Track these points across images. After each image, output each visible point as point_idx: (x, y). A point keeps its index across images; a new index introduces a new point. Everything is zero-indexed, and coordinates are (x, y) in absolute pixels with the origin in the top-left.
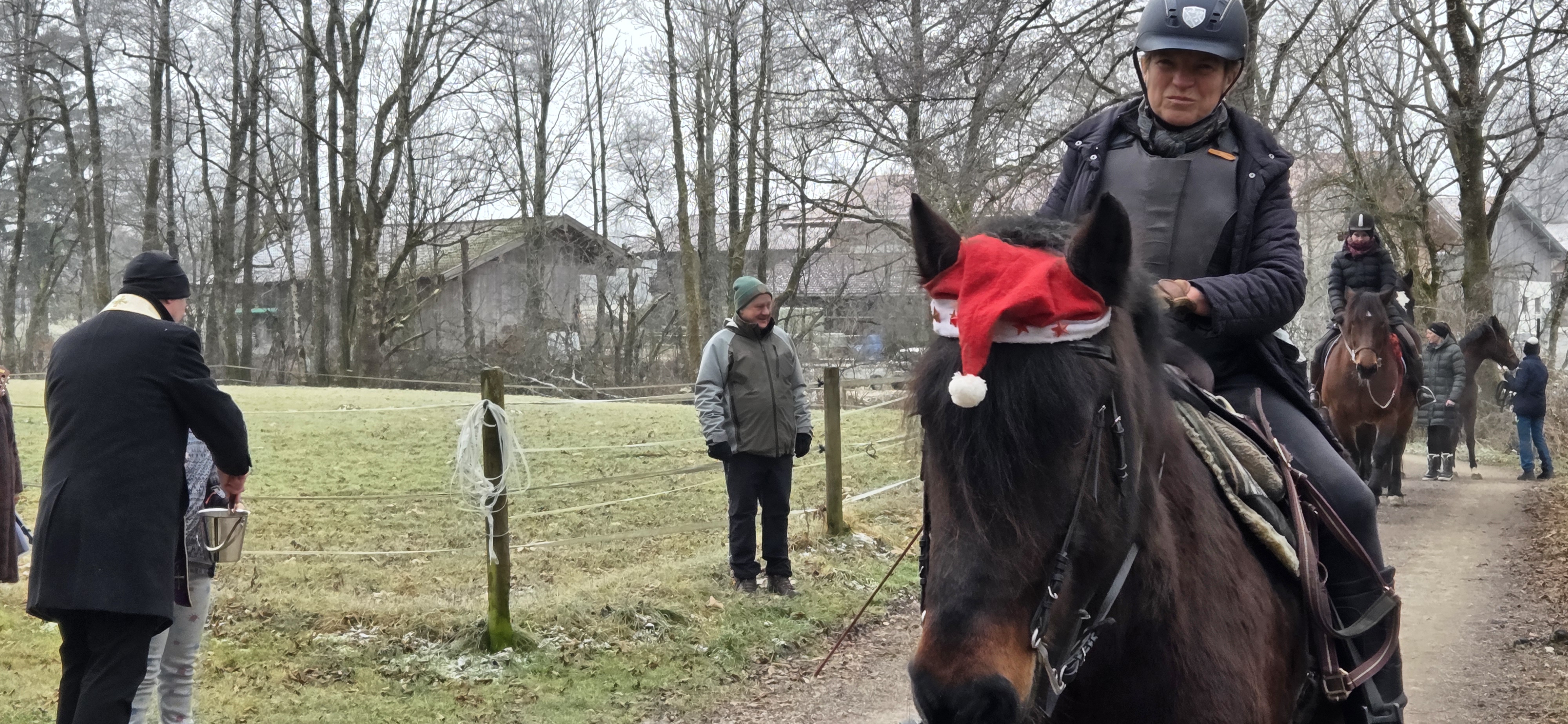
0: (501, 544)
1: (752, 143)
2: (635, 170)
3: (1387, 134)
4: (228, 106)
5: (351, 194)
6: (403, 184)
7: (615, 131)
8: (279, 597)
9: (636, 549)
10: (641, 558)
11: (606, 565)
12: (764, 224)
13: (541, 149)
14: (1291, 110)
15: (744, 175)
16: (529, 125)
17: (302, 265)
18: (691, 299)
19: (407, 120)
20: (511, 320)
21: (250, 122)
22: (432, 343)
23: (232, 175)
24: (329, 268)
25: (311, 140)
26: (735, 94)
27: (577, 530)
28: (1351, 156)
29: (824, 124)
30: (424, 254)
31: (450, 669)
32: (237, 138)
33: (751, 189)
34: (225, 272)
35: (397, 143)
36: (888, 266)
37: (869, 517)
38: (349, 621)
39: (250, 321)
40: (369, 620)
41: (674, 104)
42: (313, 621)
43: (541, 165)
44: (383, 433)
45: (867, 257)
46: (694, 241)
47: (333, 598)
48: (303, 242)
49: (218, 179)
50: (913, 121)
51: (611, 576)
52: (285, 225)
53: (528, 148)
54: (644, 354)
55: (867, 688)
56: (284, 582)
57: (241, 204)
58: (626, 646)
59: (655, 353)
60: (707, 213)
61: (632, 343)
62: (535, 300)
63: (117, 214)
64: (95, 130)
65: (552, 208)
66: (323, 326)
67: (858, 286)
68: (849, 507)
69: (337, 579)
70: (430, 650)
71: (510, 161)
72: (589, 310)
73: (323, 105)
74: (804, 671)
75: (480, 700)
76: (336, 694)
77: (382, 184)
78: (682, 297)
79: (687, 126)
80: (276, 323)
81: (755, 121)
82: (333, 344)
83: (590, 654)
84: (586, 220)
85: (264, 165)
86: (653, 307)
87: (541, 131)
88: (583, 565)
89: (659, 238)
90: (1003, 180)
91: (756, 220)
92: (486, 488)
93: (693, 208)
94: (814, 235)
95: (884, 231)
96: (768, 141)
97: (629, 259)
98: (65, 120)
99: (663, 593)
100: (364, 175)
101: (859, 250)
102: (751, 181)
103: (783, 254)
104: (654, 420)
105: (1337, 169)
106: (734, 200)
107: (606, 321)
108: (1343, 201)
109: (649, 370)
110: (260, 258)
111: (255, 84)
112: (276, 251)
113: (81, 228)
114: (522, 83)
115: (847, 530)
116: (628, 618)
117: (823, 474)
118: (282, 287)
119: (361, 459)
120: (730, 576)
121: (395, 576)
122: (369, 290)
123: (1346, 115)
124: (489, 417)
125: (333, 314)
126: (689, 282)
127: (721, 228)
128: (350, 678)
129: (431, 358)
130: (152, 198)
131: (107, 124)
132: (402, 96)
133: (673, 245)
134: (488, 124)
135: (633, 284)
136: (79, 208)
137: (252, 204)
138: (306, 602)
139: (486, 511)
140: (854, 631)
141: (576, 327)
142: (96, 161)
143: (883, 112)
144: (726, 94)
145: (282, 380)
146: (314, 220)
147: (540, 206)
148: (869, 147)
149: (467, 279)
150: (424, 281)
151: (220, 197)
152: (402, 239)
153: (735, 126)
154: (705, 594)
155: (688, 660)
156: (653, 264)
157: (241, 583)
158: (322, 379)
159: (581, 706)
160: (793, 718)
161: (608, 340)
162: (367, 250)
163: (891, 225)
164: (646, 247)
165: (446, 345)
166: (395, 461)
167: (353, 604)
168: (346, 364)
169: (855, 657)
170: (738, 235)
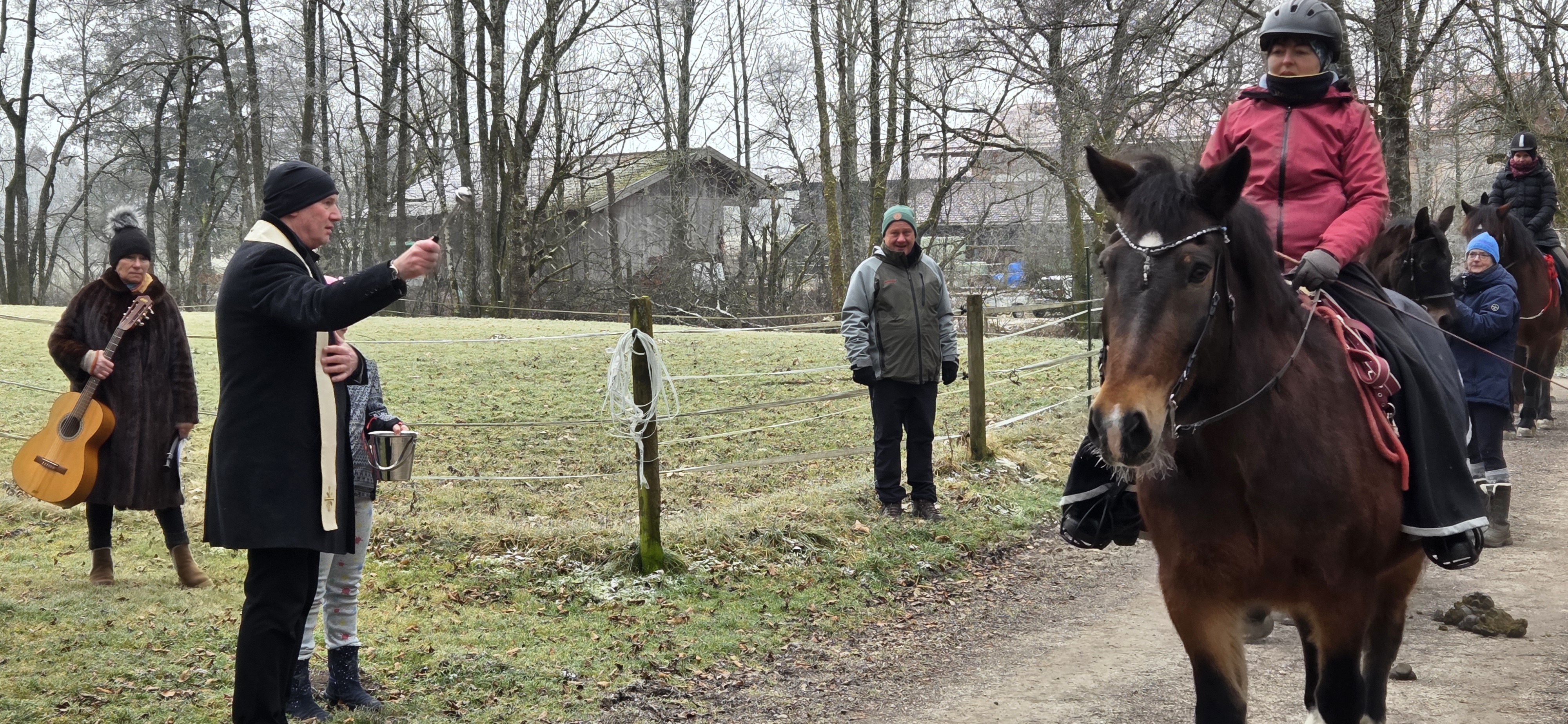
0: (652, 470)
1: (893, 73)
2: (779, 102)
3: (1538, 54)
4: (379, 43)
5: (500, 129)
6: (550, 118)
7: (758, 64)
8: (437, 521)
9: (783, 474)
10: (788, 483)
11: (753, 490)
12: (905, 154)
13: (684, 82)
14: (1440, 32)
15: (885, 105)
16: (672, 59)
17: (454, 198)
18: (833, 229)
19: (553, 55)
20: (656, 251)
21: (400, 58)
22: (580, 275)
23: (384, 111)
24: (479, 202)
25: (460, 76)
26: (876, 25)
27: (725, 456)
28: (1501, 77)
29: (966, 53)
30: (571, 187)
31: (603, 591)
32: (388, 75)
33: (892, 119)
34: (379, 206)
35: (543, 78)
36: (1029, 194)
37: (1013, 443)
38: (505, 544)
40: (524, 543)
41: (815, 35)
42: (471, 544)
43: (684, 98)
44: (535, 362)
45: (1008, 186)
46: (836, 172)
47: (490, 522)
48: (454, 176)
49: (371, 115)
50: (1055, 49)
51: (758, 501)
52: (436, 160)
53: (671, 81)
54: (788, 283)
55: (1012, 610)
56: (442, 505)
57: (393, 140)
58: (774, 568)
59: (798, 282)
60: (848, 144)
61: (776, 273)
62: (680, 232)
64: (252, 68)
65: (695, 140)
66: (475, 257)
67: (1000, 215)
68: (992, 434)
69: (493, 504)
70: (583, 572)
71: (655, 97)
72: (733, 241)
73: (471, 41)
74: (950, 593)
75: (633, 620)
76: (494, 614)
77: (530, 119)
78: (824, 227)
79: (829, 57)
81: (896, 51)
82: (484, 276)
83: (739, 576)
84: (730, 153)
85: (415, 100)
86: (796, 238)
87: (684, 64)
88: (731, 490)
89: (801, 169)
90: (1145, 107)
91: (897, 150)
92: (636, 414)
93: (834, 139)
94: (955, 165)
95: (1025, 161)
96: (909, 71)
97: (772, 190)
98: (222, 59)
99: (810, 517)
100: (511, 109)
101: (1001, 178)
102: (893, 111)
103: (924, 183)
104: (798, 349)
105: (1487, 90)
106: (875, 131)
107: (749, 252)
108: (1492, 124)
109: (793, 300)
110: (413, 192)
111: (405, 20)
112: (428, 185)
113: (240, 165)
114: (665, 16)
115: (991, 456)
116: (775, 541)
117: (966, 401)
118: (434, 219)
119: (514, 386)
120: (875, 501)
121: (548, 501)
122: (518, 223)
123: (1497, 36)
124: (638, 345)
125: (484, 246)
126: (831, 213)
127: (863, 158)
128: (507, 599)
129: (579, 289)
130: (307, 134)
131: (263, 62)
132: (547, 32)
133: (815, 176)
134: (632, 58)
135: (776, 215)
136: (237, 145)
137: (404, 139)
138: (464, 525)
139: (637, 437)
140: (999, 555)
141: (720, 258)
142: (254, 98)
143: (1024, 40)
144: (867, 24)
145: (436, 312)
146: (464, 155)
147: (683, 139)
148: (1011, 75)
149: (614, 208)
150: (572, 214)
151: (372, 132)
152: (550, 172)
153: (876, 57)
154: (851, 518)
155: (834, 583)
156: (795, 195)
157: (401, 507)
158: (474, 309)
159: (731, 626)
160: (938, 640)
161: (752, 270)
162: (515, 183)
163: (1032, 153)
164: (788, 178)
165: (594, 276)
166: (547, 389)
167: (509, 527)
168: (497, 295)
169: (1000, 580)
170: (880, 165)
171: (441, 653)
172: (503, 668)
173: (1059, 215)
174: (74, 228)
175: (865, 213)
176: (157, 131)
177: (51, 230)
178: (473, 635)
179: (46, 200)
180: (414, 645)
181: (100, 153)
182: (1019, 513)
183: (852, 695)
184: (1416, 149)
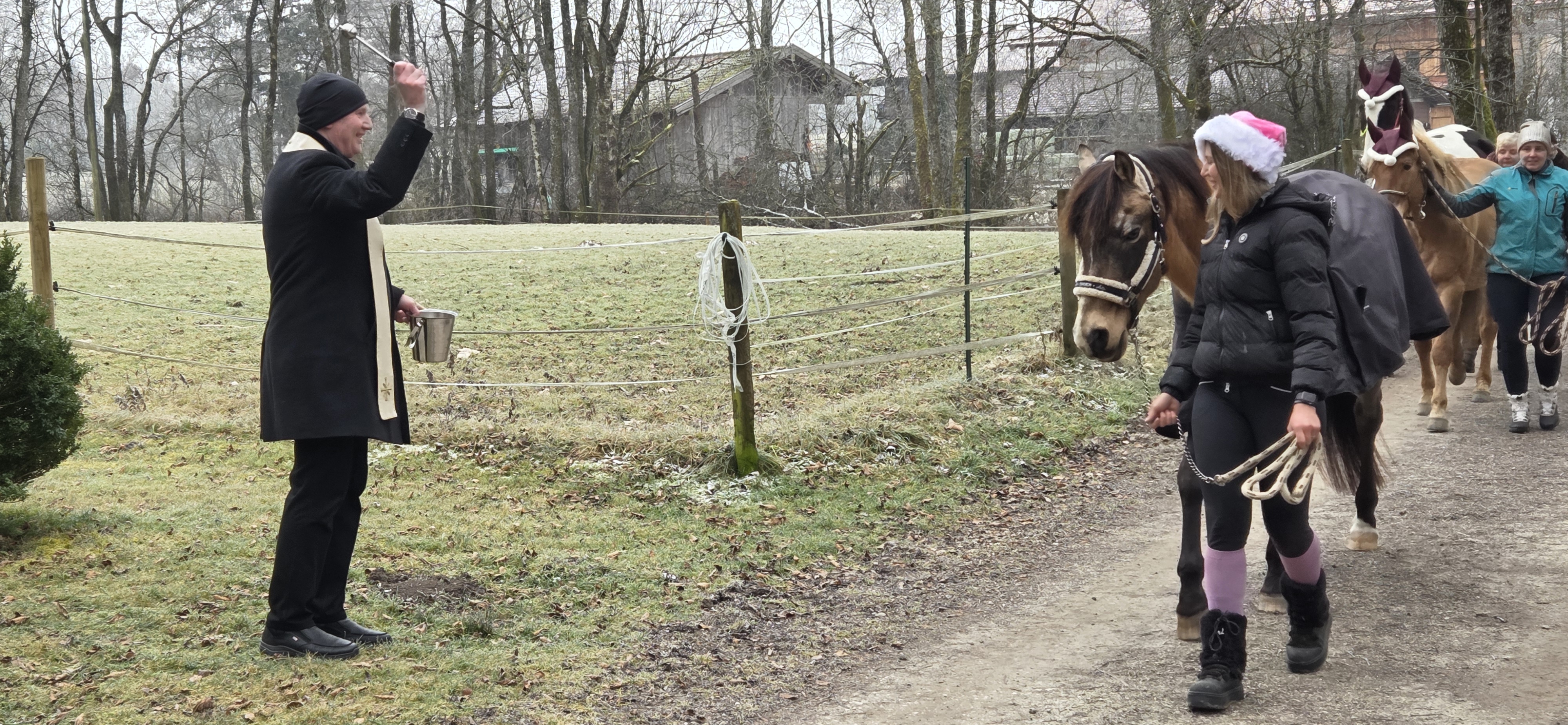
0: (744, 372)
5: (584, 33)
6: (633, 21)
8: (536, 427)
9: (874, 375)
10: (879, 383)
11: (846, 390)
12: (991, 46)
17: (540, 105)
18: (919, 124)
20: (742, 152)
22: (667, 177)
23: (469, 17)
24: (565, 107)
27: (816, 357)
30: (656, 89)
31: (700, 494)
33: (977, 11)
34: (467, 114)
36: (1119, 83)
38: (603, 449)
39: (493, 161)
40: (621, 448)
42: (570, 449)
44: (625, 267)
45: (1097, 75)
46: (922, 66)
47: (587, 427)
48: (539, 82)
49: (456, 23)
51: (851, 401)
52: (522, 66)
54: (875, 181)
55: (1108, 506)
56: (539, 412)
57: (479, 47)
58: (868, 468)
59: (885, 180)
60: (933, 38)
61: (862, 171)
62: (765, 131)
63: (363, 61)
65: (779, 39)
66: (562, 165)
67: (1090, 105)
69: (589, 409)
70: (680, 475)
72: (818, 139)
74: (1045, 490)
75: (730, 522)
76: (595, 518)
77: (613, 22)
78: (910, 123)
80: (517, 163)
82: (572, 181)
83: (833, 477)
84: (813, 50)
85: (499, 7)
86: (882, 134)
88: (823, 391)
89: (886, 64)
91: (983, 41)
92: (729, 319)
93: (919, 32)
94: (1043, 55)
95: (1114, 49)
97: (857, 87)
99: (903, 417)
100: (595, 13)
101: (1089, 67)
102: (978, 2)
103: (1011, 75)
104: (887, 247)
106: (960, 23)
107: (835, 150)
109: (881, 197)
110: (500, 99)
112: (514, 91)
116: (869, 441)
117: (1058, 296)
118: (522, 126)
119: (606, 292)
121: (643, 405)
122: (605, 127)
124: (728, 249)
125: (571, 152)
126: (917, 108)
127: (948, 51)
128: (608, 500)
129: (667, 192)
130: (395, 44)
133: (900, 70)
135: (861, 111)
136: (327, 57)
137: (489, 46)
138: (562, 431)
139: (729, 341)
140: (1094, 450)
141: (806, 157)
142: (340, 8)
145: (526, 218)
146: (549, 61)
147: (767, 38)
149: (698, 112)
150: (657, 117)
151: (458, 41)
152: (634, 76)
154: (944, 417)
155: (929, 481)
156: (880, 91)
157: (501, 415)
158: (563, 215)
159: (827, 526)
160: (1035, 536)
161: (838, 168)
162: (601, 88)
163: (1122, 41)
164: (874, 73)
165: (681, 179)
166: (638, 294)
167: (606, 432)
168: (586, 200)
169: (1095, 475)
170: (966, 58)
171: (544, 557)
172: (604, 571)
173: (1150, 103)
174: (171, 144)
175: (951, 107)
176: (248, 45)
177: (149, 147)
178: (575, 539)
179: (143, 117)
180: (516, 550)
181: (194, 68)
182: (1113, 408)
183: (949, 592)
184: (1519, 24)
